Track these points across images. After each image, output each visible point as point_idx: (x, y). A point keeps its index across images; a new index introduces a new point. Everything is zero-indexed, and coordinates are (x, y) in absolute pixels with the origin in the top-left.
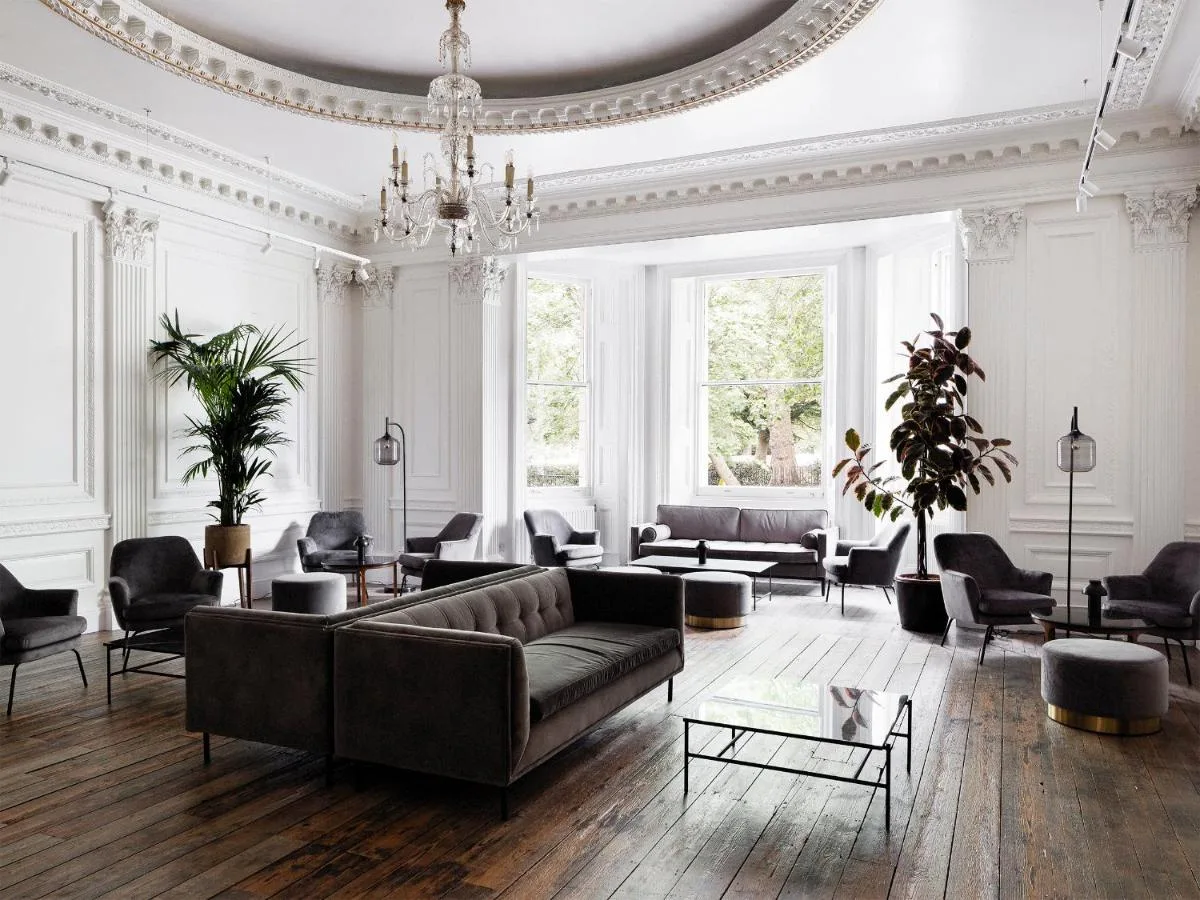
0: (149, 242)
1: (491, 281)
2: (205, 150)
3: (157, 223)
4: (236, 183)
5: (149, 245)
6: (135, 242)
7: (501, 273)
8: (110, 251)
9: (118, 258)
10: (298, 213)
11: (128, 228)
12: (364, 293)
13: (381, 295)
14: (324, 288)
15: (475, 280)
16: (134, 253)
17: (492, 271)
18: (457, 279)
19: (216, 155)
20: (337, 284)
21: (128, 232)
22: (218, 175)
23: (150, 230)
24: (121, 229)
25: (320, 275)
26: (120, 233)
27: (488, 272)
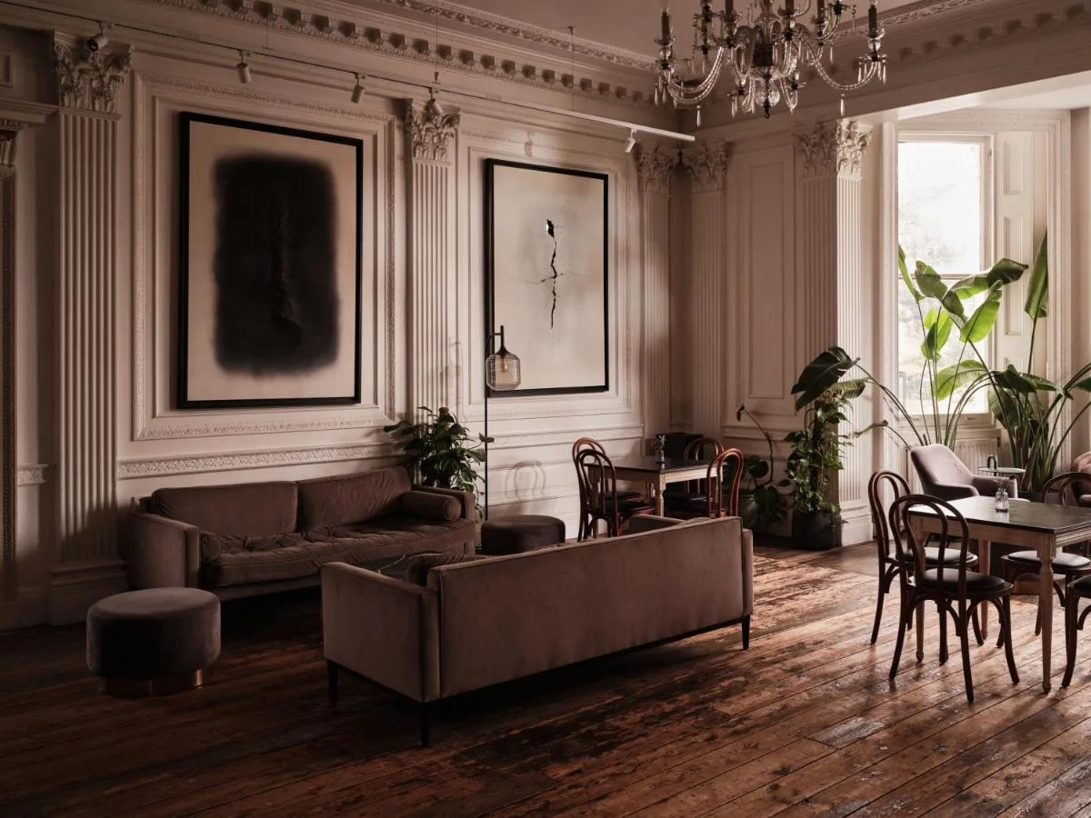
0: (450, 138)
1: (847, 151)
2: (503, 28)
3: (458, 117)
4: (541, 61)
5: (450, 142)
6: (436, 140)
7: (863, 138)
8: (410, 151)
9: (417, 160)
10: (612, 89)
11: (428, 125)
12: (693, 177)
13: (713, 177)
14: (646, 175)
15: (826, 150)
16: (435, 152)
17: (849, 137)
18: (804, 151)
19: (516, 33)
20: (661, 169)
21: (428, 130)
22: (521, 55)
23: (451, 126)
24: (421, 127)
25: (641, 160)
26: (420, 131)
27: (843, 138)
